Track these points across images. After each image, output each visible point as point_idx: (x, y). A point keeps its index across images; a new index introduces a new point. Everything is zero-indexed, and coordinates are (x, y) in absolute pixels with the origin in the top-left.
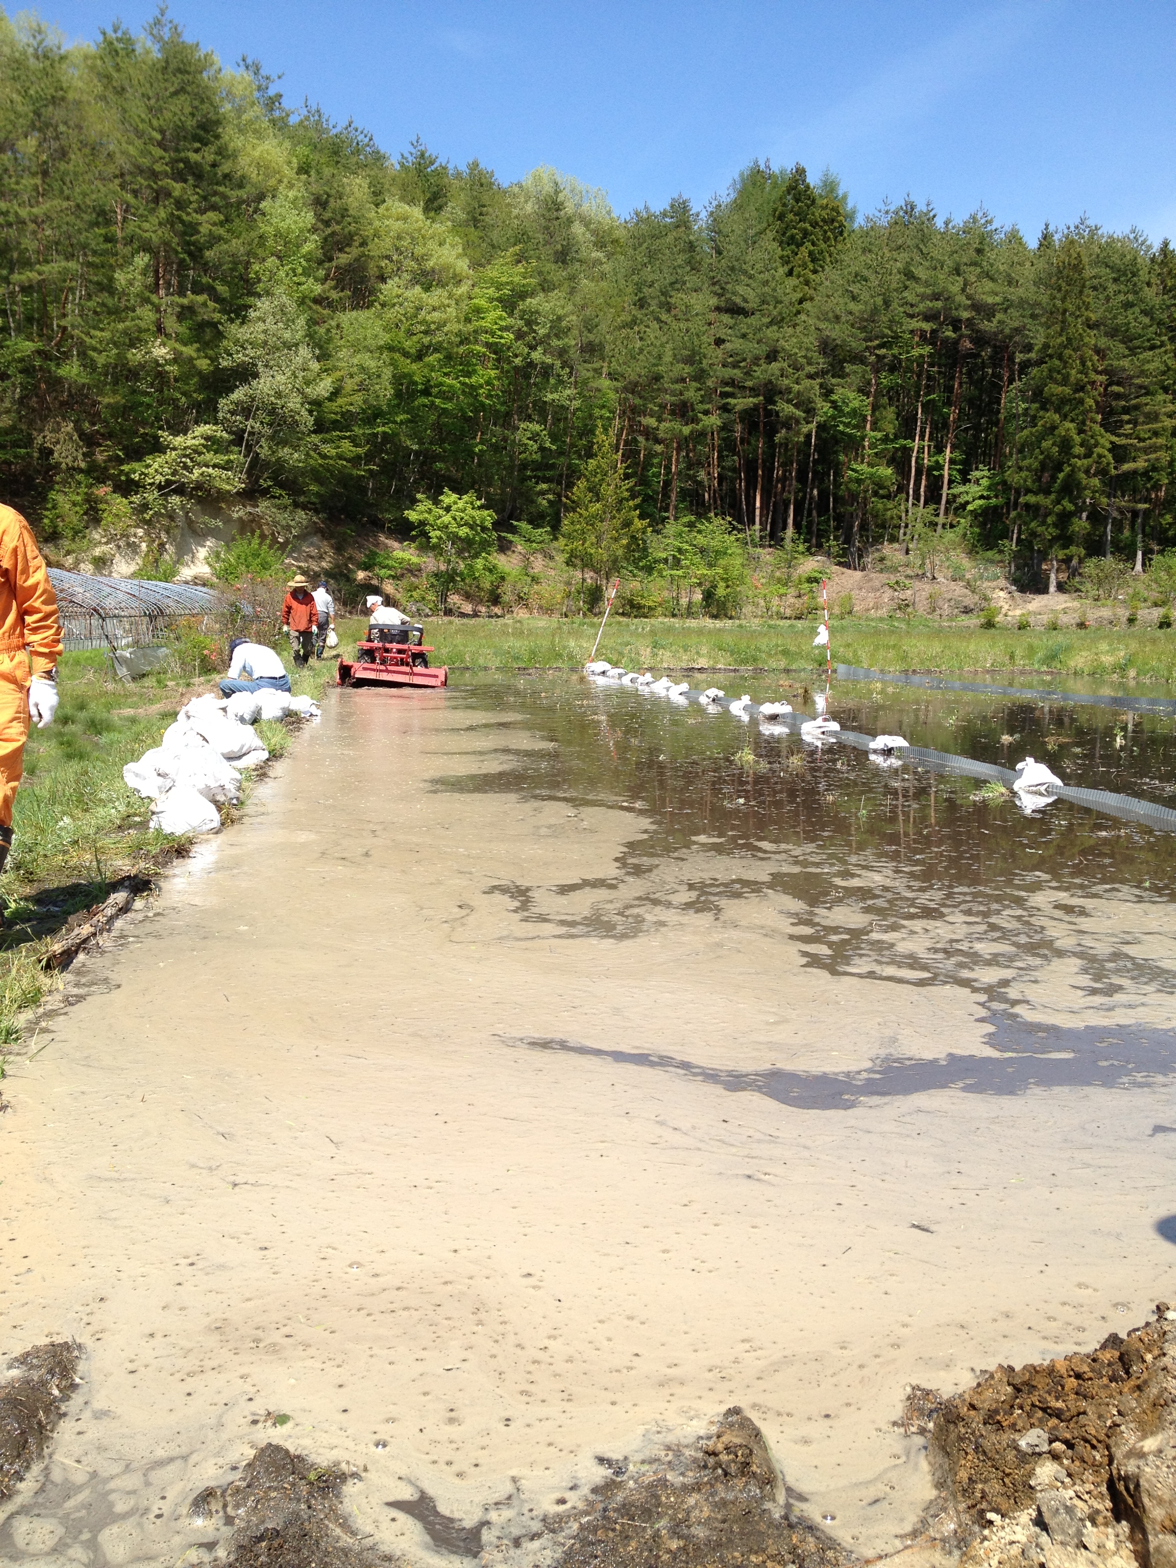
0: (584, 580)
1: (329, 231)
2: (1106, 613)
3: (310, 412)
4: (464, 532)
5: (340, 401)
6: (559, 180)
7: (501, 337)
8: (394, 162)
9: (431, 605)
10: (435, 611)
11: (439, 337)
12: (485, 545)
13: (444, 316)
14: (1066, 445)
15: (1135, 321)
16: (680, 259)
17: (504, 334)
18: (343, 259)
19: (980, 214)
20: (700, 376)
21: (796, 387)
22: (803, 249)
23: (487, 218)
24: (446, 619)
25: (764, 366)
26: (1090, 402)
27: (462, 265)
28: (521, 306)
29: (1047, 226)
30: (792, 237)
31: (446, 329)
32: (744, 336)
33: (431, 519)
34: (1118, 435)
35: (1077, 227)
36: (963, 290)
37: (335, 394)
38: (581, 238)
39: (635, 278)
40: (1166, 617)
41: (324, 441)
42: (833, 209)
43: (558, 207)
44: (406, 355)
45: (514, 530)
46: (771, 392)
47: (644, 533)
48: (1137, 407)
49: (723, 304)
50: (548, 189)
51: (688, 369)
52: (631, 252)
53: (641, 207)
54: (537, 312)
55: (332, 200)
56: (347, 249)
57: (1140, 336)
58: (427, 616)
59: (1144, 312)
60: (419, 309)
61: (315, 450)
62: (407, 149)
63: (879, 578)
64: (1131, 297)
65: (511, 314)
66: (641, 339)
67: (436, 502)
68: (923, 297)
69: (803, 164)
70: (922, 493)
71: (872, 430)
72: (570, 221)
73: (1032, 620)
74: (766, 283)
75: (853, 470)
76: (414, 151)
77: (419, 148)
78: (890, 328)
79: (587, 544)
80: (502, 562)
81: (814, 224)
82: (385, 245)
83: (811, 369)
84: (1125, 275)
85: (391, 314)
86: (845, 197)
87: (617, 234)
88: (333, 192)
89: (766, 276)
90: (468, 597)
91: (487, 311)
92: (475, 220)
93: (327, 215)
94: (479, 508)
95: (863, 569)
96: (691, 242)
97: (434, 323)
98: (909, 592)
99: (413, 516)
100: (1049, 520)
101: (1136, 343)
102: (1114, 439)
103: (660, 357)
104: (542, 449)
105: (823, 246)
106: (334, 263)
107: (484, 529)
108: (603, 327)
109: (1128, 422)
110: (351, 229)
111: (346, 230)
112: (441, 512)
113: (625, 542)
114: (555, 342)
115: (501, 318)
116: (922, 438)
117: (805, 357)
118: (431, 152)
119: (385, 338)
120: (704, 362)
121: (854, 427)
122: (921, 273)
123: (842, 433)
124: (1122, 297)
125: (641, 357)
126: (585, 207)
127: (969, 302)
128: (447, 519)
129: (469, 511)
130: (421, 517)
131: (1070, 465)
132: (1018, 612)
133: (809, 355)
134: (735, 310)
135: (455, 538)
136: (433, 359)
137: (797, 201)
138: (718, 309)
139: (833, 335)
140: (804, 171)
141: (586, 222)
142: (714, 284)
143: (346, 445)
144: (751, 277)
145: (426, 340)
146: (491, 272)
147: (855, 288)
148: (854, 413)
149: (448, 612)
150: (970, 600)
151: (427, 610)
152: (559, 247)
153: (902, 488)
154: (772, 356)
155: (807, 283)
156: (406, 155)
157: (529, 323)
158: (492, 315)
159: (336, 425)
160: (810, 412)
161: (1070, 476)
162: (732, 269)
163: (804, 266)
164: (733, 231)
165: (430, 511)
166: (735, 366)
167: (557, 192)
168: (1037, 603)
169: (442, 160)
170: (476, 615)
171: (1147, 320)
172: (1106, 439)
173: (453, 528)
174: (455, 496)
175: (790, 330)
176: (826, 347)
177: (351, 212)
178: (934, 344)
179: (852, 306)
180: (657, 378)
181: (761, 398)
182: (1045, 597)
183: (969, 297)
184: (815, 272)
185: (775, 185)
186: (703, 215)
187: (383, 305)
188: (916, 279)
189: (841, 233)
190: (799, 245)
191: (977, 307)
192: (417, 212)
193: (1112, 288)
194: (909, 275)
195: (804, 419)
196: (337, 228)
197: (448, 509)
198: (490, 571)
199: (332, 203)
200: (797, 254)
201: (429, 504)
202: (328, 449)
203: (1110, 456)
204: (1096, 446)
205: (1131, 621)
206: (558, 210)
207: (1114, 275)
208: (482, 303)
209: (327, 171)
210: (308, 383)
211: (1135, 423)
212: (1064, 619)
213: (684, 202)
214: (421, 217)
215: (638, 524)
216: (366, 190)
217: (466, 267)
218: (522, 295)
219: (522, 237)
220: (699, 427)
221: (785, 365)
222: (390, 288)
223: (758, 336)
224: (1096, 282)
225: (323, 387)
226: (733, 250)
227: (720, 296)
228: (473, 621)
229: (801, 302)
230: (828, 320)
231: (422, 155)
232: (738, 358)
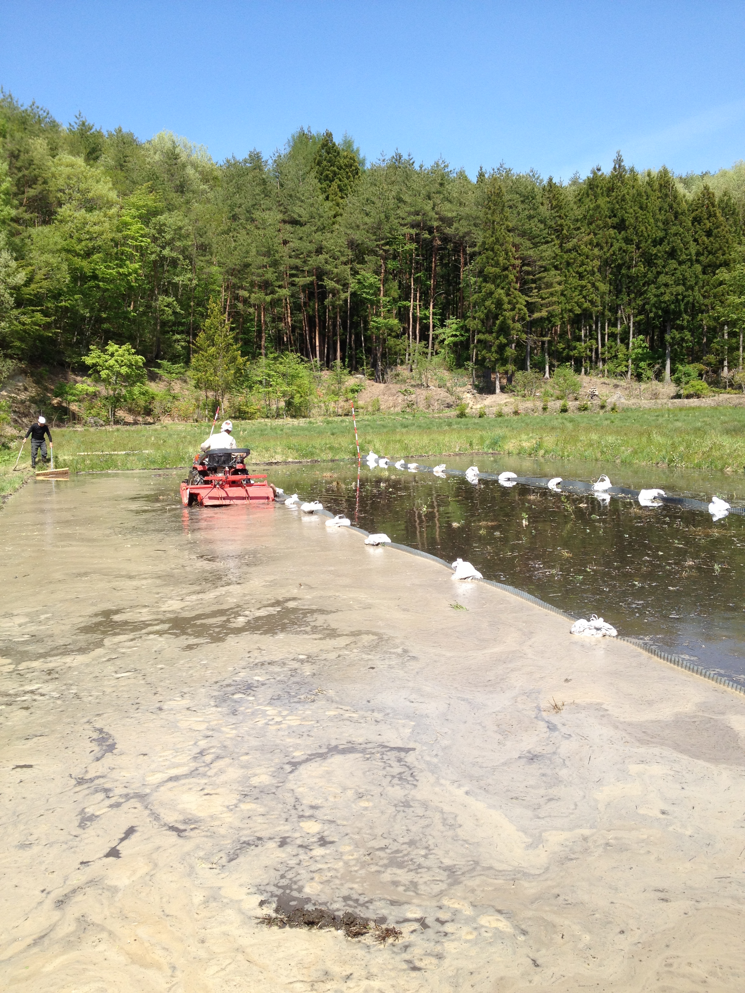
0: (207, 397)
1: (20, 174)
2: (529, 404)
3: (11, 295)
4: (124, 370)
5: (33, 286)
6: (175, 139)
7: (142, 241)
8: (65, 127)
9: (105, 418)
10: (107, 422)
11: (99, 243)
12: (139, 378)
13: (101, 229)
14: (499, 304)
15: (535, 226)
16: (258, 190)
17: (144, 239)
18: (31, 192)
19: (441, 162)
20: (275, 264)
21: (335, 270)
22: (334, 183)
23: (129, 165)
24: (115, 427)
25: (314, 258)
26: (511, 277)
27: (113, 195)
28: (154, 220)
29: (481, 168)
30: (327, 176)
31: (103, 237)
32: (301, 239)
33: (100, 361)
34: (530, 297)
35: (498, 169)
36: (433, 209)
37: (29, 281)
38: (192, 177)
39: (229, 202)
40: (564, 406)
41: (24, 314)
42: (351, 158)
43: (176, 157)
44: (78, 255)
45: (159, 366)
46: (320, 274)
47: (244, 365)
48: (540, 279)
49: (287, 219)
50: (169, 145)
51: (266, 260)
52: (225, 185)
53: (230, 157)
54: (164, 225)
55: (22, 154)
56: (34, 186)
57: (539, 236)
58: (102, 425)
59: (540, 221)
60: (85, 224)
61: (16, 319)
62: (73, 120)
63: (395, 387)
64: (532, 212)
65: (147, 226)
66: (235, 241)
67: (104, 351)
68: (409, 213)
69: (330, 130)
70: (418, 334)
71: (384, 296)
72: (184, 166)
73: (487, 411)
74: (312, 205)
75: (374, 321)
76: (77, 121)
77: (81, 119)
78: (390, 233)
79: (208, 375)
80: (153, 387)
81: (340, 168)
82: (61, 182)
83: (344, 259)
84: (528, 198)
85: (67, 227)
86: (358, 150)
87: (215, 173)
88: (22, 149)
89: (311, 201)
90: (130, 411)
91: (131, 224)
92: (121, 165)
93: (19, 164)
94: (133, 354)
95: (385, 383)
96: (263, 179)
97: (95, 233)
98: (413, 396)
99: (88, 360)
100: (493, 349)
101: (537, 240)
102: (527, 299)
103: (247, 252)
104: (174, 313)
105: (346, 181)
106: (26, 195)
107: (138, 368)
108: (210, 234)
109: (536, 288)
110: (36, 173)
111: (32, 174)
112: (107, 357)
113: (233, 372)
114: (178, 244)
115: (141, 229)
116: (415, 300)
117: (340, 251)
118: (90, 121)
119: (62, 243)
120: (276, 255)
121: (372, 295)
122: (406, 198)
123: (366, 298)
124: (527, 212)
125: (236, 252)
126: (194, 157)
127: (437, 216)
128: (112, 362)
129: (127, 356)
130: (94, 361)
131: (502, 316)
132: (479, 406)
133: (342, 250)
134: (294, 222)
135: (118, 374)
136: (95, 257)
137: (328, 153)
138: (284, 222)
139: (356, 237)
140: (331, 134)
141: (195, 166)
142: (280, 205)
143: (39, 315)
144: (302, 201)
145: (90, 245)
146: (133, 199)
147: (367, 208)
148: (371, 286)
149: (117, 422)
150: (450, 399)
151: (102, 422)
152: (178, 182)
153: (405, 331)
154: (319, 251)
155: (338, 205)
156: (73, 124)
157: (160, 231)
158: (134, 227)
159: (31, 302)
160: (346, 286)
161: (504, 322)
162: (291, 196)
163: (335, 194)
164: (289, 172)
165: (99, 357)
166: (297, 257)
167: (174, 148)
168: (489, 400)
169: (97, 127)
170: (136, 423)
171: (542, 226)
172: (522, 299)
173: (117, 368)
174: (116, 347)
175: (329, 235)
176: (352, 244)
177: (35, 162)
178: (418, 242)
179: (366, 219)
180: (247, 265)
181: (314, 277)
182: (494, 396)
183: (436, 214)
184: (342, 198)
185: (314, 143)
186: (270, 162)
187: (61, 221)
188: (405, 202)
189: (357, 173)
190: (331, 181)
191: (442, 219)
192: (80, 161)
193: (521, 206)
194: (400, 200)
195: (342, 290)
196: (26, 172)
197: (112, 355)
198: (144, 394)
199: (22, 156)
200: (330, 187)
201: (98, 352)
202: (26, 319)
203: (525, 309)
204: (517, 303)
205: (545, 409)
206: (176, 159)
207: (522, 199)
208: (128, 219)
209: (18, 135)
210: (9, 275)
211: (539, 288)
212: (506, 410)
213: (258, 154)
214: (83, 164)
215: (240, 360)
216: (46, 147)
217: (115, 196)
218: (156, 213)
219: (153, 177)
220: (276, 296)
221: (327, 256)
222: (64, 211)
223: (309, 238)
224: (511, 203)
225: (20, 278)
226: (291, 185)
227: (285, 213)
228: (133, 428)
229: (335, 217)
230: (352, 228)
231: (83, 124)
232: (298, 252)
